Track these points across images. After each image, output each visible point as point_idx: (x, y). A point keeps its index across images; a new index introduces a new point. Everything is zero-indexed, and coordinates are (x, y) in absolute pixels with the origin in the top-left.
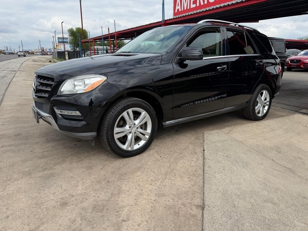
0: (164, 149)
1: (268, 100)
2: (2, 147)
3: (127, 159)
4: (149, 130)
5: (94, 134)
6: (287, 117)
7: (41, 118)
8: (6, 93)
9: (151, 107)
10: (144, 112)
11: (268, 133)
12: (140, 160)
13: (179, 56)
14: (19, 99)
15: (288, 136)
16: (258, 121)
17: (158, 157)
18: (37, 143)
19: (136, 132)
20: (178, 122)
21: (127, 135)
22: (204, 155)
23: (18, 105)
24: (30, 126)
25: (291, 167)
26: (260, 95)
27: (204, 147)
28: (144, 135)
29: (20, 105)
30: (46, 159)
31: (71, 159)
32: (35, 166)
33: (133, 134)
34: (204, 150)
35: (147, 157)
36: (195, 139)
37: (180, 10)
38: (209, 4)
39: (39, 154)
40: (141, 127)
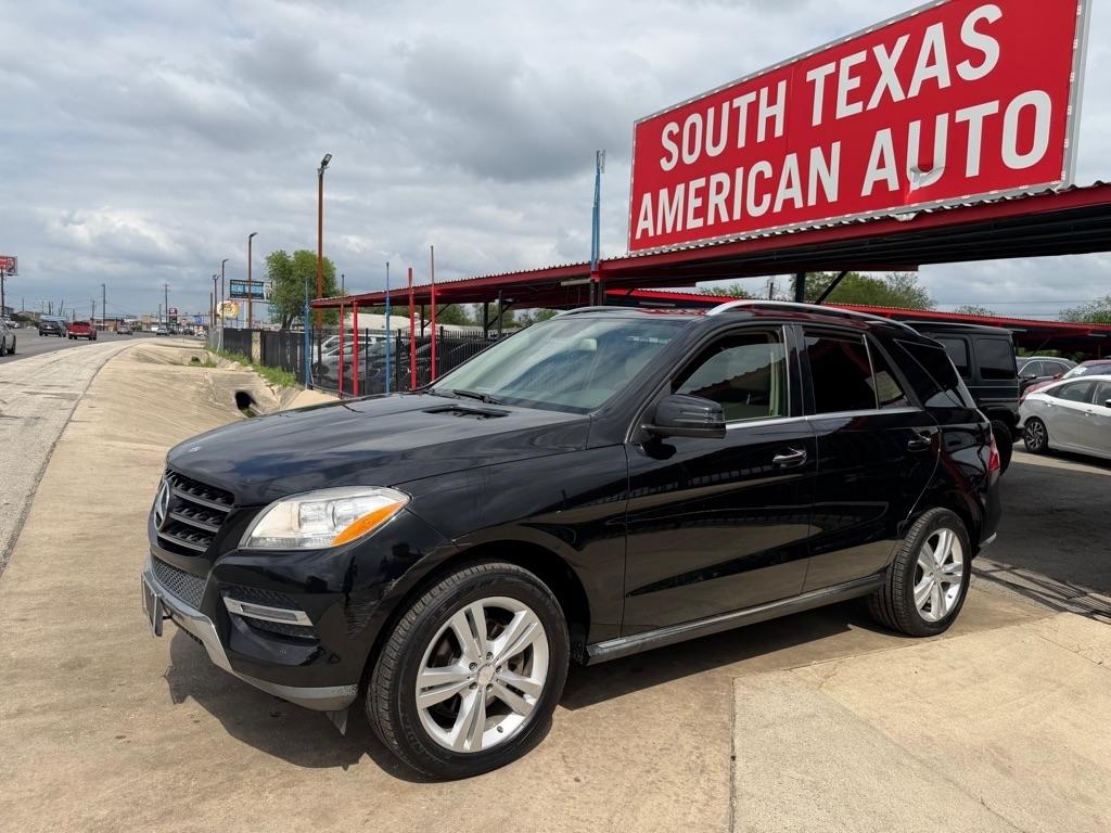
0: (589, 746)
1: (958, 561)
2: (20, 712)
3: (455, 785)
4: (538, 676)
5: (347, 691)
6: (1030, 626)
7: (170, 617)
8: (39, 489)
9: (550, 591)
10: (524, 613)
11: (964, 687)
13: (645, 422)
14: (82, 513)
15: (1036, 705)
16: (926, 639)
17: (567, 781)
18: (141, 701)
19: (494, 682)
20: (643, 644)
21: (462, 695)
22: (732, 779)
23: (82, 538)
24: (119, 628)
26: (926, 546)
27: (733, 741)
28: (520, 693)
29: (87, 539)
30: (171, 773)
31: (259, 774)
32: (130, 799)
33: (484, 689)
34: (733, 758)
35: (529, 778)
36: (702, 707)
37: (651, 234)
38: (747, 221)
39: (146, 747)
40: (512, 664)
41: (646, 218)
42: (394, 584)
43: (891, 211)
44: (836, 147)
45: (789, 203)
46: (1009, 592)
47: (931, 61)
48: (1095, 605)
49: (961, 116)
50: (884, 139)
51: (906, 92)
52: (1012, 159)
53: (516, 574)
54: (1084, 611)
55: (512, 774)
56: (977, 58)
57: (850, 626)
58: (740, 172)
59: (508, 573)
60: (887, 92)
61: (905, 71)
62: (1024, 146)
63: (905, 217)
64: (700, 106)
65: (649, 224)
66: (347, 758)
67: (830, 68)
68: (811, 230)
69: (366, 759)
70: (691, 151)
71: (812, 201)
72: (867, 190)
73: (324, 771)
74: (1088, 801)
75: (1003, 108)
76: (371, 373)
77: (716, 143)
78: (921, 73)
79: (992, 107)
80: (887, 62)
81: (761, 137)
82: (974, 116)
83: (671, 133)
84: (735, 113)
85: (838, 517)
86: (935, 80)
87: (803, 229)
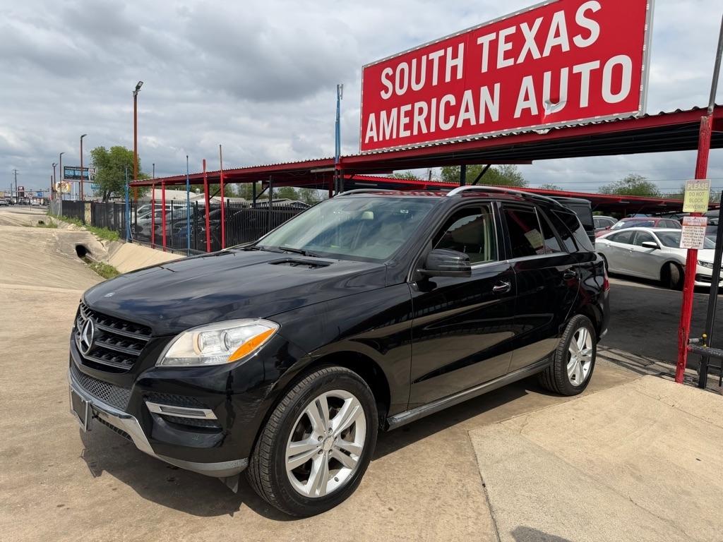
0: (392, 485)
1: (589, 347)
3: (311, 520)
4: (359, 441)
5: (243, 463)
6: (630, 385)
7: (97, 417)
9: (366, 384)
10: (351, 399)
11: (602, 427)
12: (343, 522)
13: (419, 268)
15: (645, 435)
16: (574, 397)
17: (384, 511)
19: (333, 449)
20: (420, 414)
21: (314, 459)
22: (487, 499)
25: (673, 517)
26: (573, 339)
27: (480, 474)
28: (348, 453)
30: (106, 530)
31: (171, 525)
33: (327, 453)
34: (484, 485)
35: (359, 511)
36: (455, 452)
37: (375, 140)
38: (439, 133)
39: (82, 513)
40: (343, 435)
41: (372, 130)
42: (273, 386)
43: (533, 128)
44: (497, 87)
45: (467, 122)
46: (611, 364)
47: (557, 34)
48: (661, 369)
49: (576, 69)
50: (528, 82)
51: (541, 54)
52: (608, 97)
53: (346, 374)
54: (655, 373)
55: (347, 509)
56: (586, 33)
57: (527, 391)
58: (434, 101)
59: (342, 373)
60: (529, 53)
61: (541, 40)
62: (616, 89)
63: (542, 132)
64: (407, 57)
65: (374, 134)
66: (232, 508)
67: (492, 36)
68: (482, 139)
69: (243, 507)
70: (401, 87)
71: (482, 121)
72: (517, 114)
73: (217, 518)
74: (688, 494)
75: (602, 65)
76: (175, 231)
77: (418, 82)
78: (551, 42)
79: (595, 65)
80: (529, 34)
81: (448, 79)
82: (585, 69)
83: (387, 75)
84: (430, 63)
85: (522, 326)
86: (559, 46)
87: (477, 139)
